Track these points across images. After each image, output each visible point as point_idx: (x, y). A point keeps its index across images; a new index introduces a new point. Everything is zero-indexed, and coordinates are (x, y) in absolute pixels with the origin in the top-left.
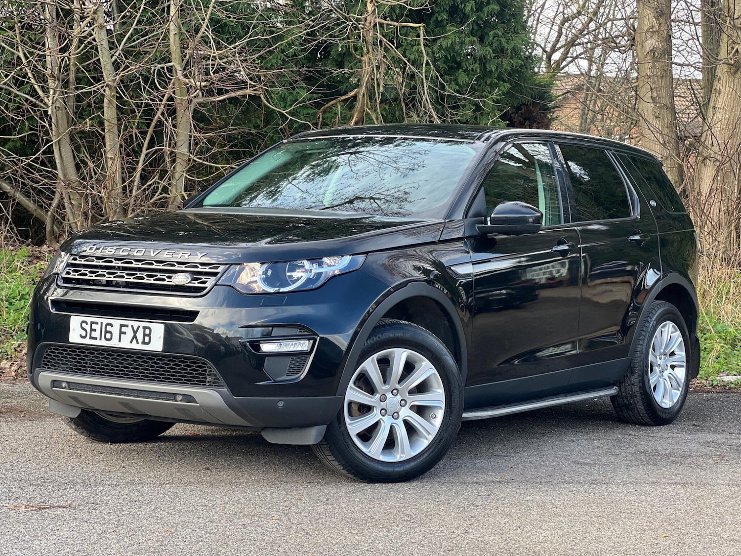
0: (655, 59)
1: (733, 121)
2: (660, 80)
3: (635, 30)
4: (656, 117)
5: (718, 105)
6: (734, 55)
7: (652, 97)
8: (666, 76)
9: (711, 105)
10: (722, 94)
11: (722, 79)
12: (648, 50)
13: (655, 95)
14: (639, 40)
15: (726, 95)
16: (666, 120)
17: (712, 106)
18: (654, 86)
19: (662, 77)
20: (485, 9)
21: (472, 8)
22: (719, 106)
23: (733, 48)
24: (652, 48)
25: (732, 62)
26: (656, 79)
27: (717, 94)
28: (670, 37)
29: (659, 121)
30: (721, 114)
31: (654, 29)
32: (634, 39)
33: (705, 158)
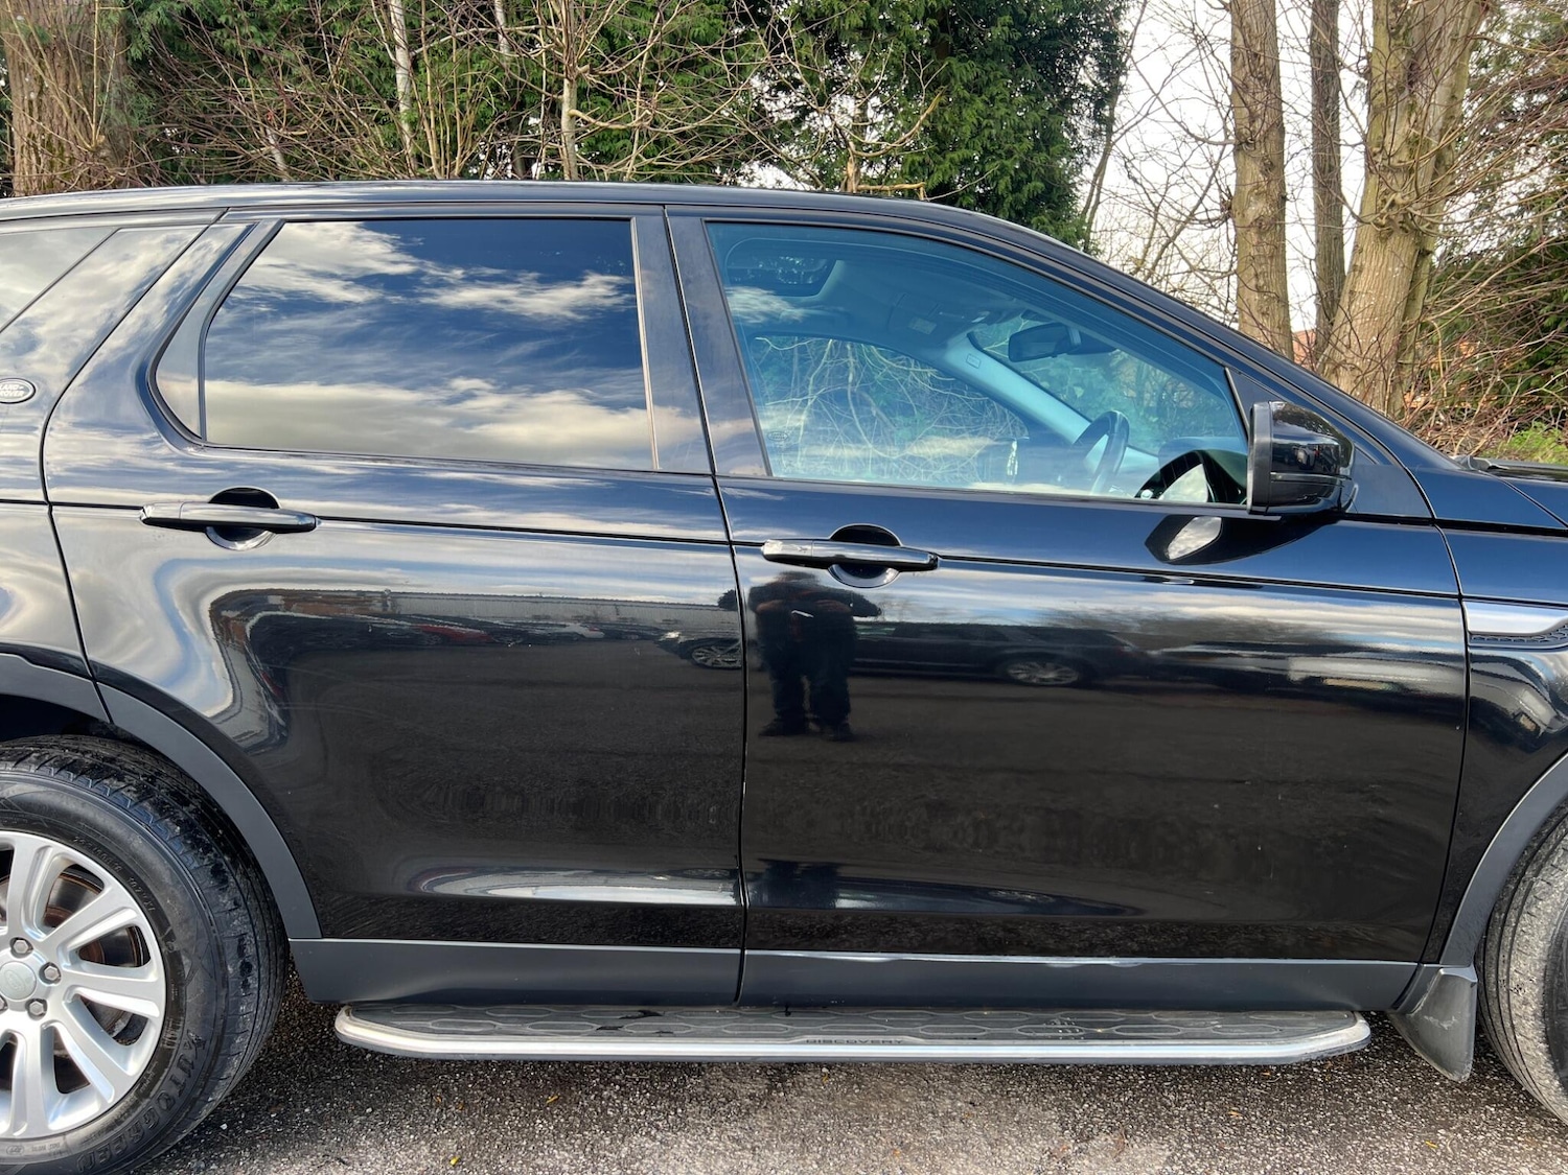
0: (1261, 232)
1: (1381, 311)
2: (1269, 261)
3: (1230, 196)
4: (1263, 314)
5: (1358, 289)
6: (1388, 209)
7: (1256, 286)
8: (1278, 256)
9: (1347, 287)
10: (1365, 271)
11: (1365, 248)
12: (1251, 220)
13: (1261, 282)
14: (1237, 207)
15: (1371, 272)
16: (1277, 317)
17: (1348, 291)
18: (1259, 271)
19: (1272, 257)
20: (1025, 189)
21: (1007, 187)
22: (1360, 290)
23: (1384, 201)
24: (1257, 216)
25: (1384, 222)
26: (1263, 260)
27: (1357, 273)
28: (1284, 199)
29: (1267, 319)
30: (1363, 301)
31: (1261, 189)
32: (1230, 208)
33: (1338, 366)
